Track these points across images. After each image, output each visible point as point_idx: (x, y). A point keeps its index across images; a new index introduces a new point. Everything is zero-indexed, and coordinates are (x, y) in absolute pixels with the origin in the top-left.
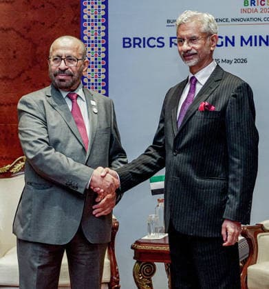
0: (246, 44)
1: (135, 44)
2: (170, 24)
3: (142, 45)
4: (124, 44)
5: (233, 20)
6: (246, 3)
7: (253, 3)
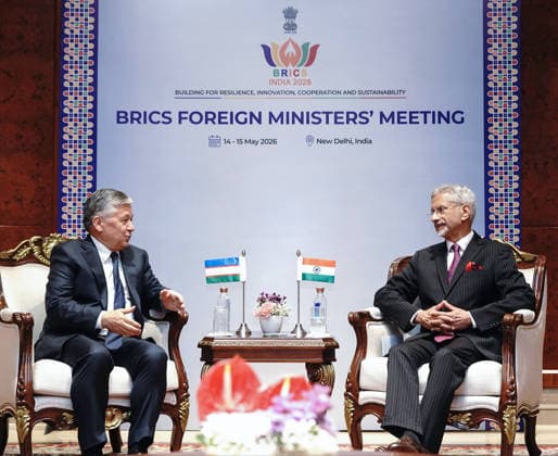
0: (276, 121)
1: (132, 119)
2: (180, 96)
3: (142, 120)
4: (118, 120)
5: (259, 92)
6: (275, 73)
7: (284, 73)
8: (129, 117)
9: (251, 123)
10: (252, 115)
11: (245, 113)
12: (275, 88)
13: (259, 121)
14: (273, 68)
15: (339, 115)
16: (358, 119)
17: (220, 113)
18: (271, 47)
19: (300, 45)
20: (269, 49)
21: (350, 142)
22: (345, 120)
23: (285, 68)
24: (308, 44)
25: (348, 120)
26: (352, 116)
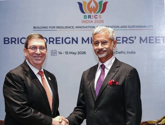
0: (86, 42)
1: (12, 42)
2: (35, 29)
3: (16, 42)
5: (77, 27)
6: (85, 17)
7: (90, 17)
8: (10, 40)
9: (73, 43)
10: (73, 39)
11: (69, 38)
12: (85, 25)
13: (77, 42)
14: (84, 14)
15: (118, 39)
16: (128, 41)
17: (56, 38)
18: (82, 3)
19: (98, 2)
20: (82, 4)
21: (124, 53)
22: (121, 41)
23: (90, 14)
24: (102, 1)
25: (123, 41)
26: (125, 39)
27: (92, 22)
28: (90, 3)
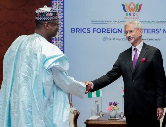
1: (77, 31)
2: (93, 22)
3: (80, 31)
4: (72, 31)
5: (121, 22)
6: (127, 15)
7: (130, 14)
8: (75, 30)
9: (118, 32)
10: (118, 30)
11: (116, 29)
12: (127, 20)
13: (121, 32)
15: (149, 30)
16: (156, 32)
17: (107, 29)
18: (125, 5)
19: (135, 4)
21: (153, 40)
22: (151, 32)
23: (130, 13)
24: (138, 4)
25: (152, 32)
26: (153, 30)
27: (131, 18)
28: (130, 4)
